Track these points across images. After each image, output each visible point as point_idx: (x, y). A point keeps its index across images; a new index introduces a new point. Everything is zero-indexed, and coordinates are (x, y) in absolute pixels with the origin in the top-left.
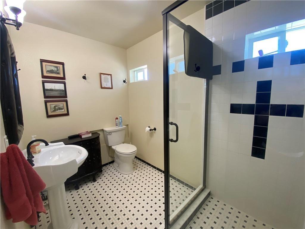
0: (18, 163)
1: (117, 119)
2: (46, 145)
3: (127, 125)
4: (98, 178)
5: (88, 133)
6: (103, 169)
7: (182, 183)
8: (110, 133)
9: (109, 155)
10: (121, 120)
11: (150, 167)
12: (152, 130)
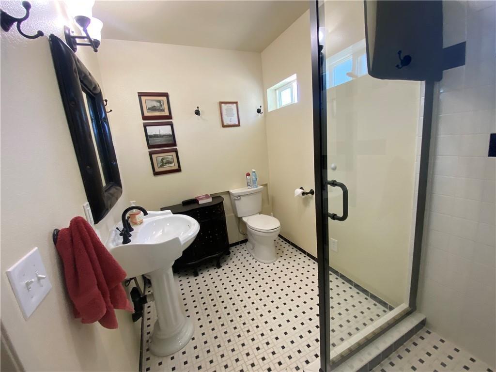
0: (85, 243)
1: (248, 174)
2: (144, 215)
3: (266, 185)
4: (223, 263)
5: (207, 196)
6: (231, 251)
7: (365, 292)
8: (239, 197)
9: (239, 231)
10: (256, 176)
11: (305, 255)
12: (307, 193)
